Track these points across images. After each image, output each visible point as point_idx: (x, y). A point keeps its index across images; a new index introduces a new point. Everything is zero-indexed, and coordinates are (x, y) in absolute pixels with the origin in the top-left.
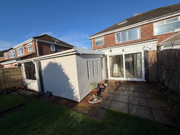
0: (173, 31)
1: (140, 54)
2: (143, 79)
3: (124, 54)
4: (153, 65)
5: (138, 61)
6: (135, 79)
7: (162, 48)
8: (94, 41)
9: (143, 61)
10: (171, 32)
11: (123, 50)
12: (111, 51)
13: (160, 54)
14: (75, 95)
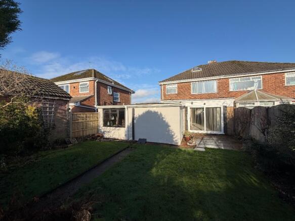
0: (246, 89)
1: (219, 109)
2: (222, 133)
3: (205, 107)
4: (230, 119)
5: (218, 115)
6: (215, 132)
7: (238, 106)
8: (164, 88)
9: (222, 116)
10: (245, 90)
11: (205, 104)
12: (192, 103)
13: (236, 111)
14: (174, 140)
